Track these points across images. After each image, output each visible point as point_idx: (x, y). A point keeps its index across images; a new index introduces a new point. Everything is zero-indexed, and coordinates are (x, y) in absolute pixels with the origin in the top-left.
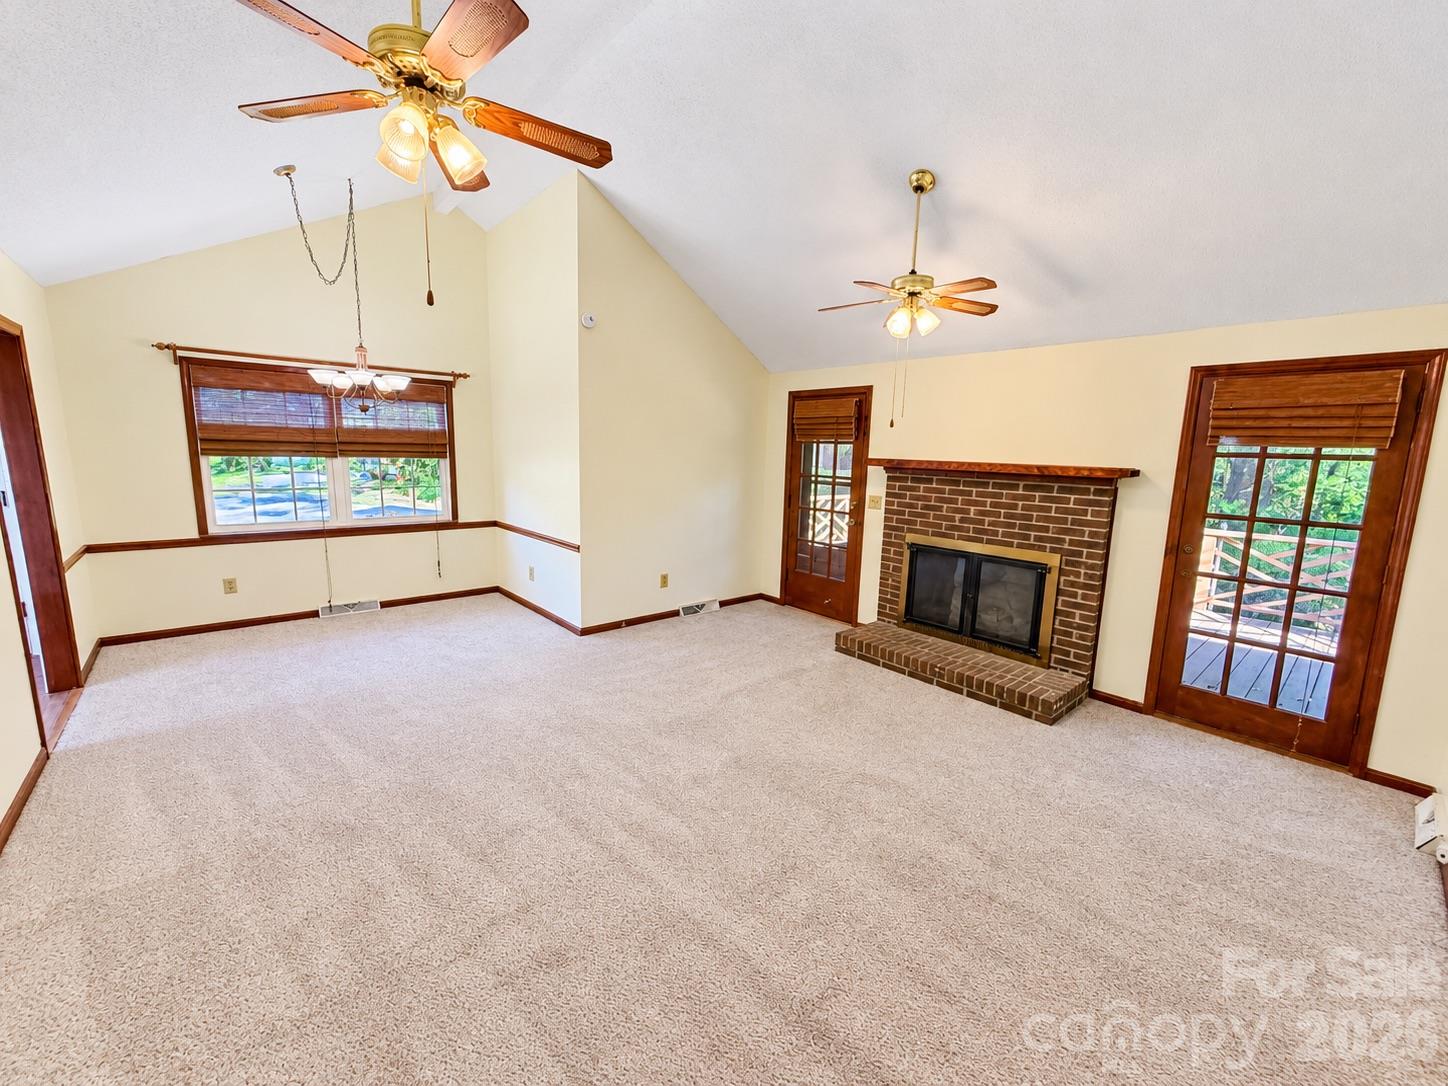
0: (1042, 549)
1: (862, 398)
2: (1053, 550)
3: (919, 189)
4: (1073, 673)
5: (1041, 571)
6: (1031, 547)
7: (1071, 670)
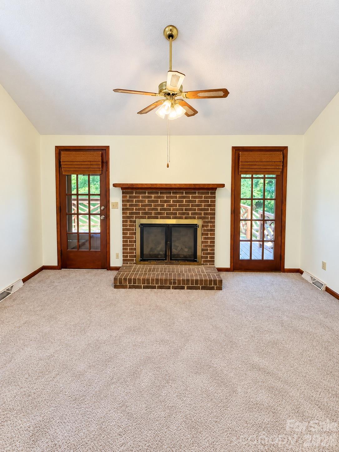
0: (194, 218)
1: (104, 151)
2: (199, 218)
3: (171, 36)
4: (209, 264)
5: (195, 227)
6: (191, 218)
7: (208, 263)
